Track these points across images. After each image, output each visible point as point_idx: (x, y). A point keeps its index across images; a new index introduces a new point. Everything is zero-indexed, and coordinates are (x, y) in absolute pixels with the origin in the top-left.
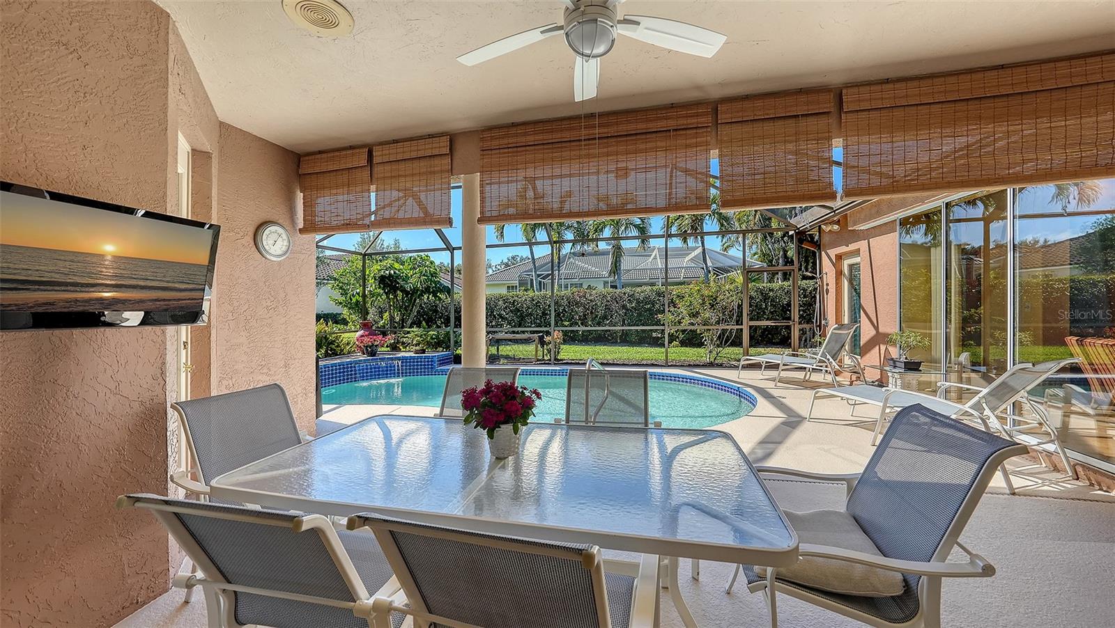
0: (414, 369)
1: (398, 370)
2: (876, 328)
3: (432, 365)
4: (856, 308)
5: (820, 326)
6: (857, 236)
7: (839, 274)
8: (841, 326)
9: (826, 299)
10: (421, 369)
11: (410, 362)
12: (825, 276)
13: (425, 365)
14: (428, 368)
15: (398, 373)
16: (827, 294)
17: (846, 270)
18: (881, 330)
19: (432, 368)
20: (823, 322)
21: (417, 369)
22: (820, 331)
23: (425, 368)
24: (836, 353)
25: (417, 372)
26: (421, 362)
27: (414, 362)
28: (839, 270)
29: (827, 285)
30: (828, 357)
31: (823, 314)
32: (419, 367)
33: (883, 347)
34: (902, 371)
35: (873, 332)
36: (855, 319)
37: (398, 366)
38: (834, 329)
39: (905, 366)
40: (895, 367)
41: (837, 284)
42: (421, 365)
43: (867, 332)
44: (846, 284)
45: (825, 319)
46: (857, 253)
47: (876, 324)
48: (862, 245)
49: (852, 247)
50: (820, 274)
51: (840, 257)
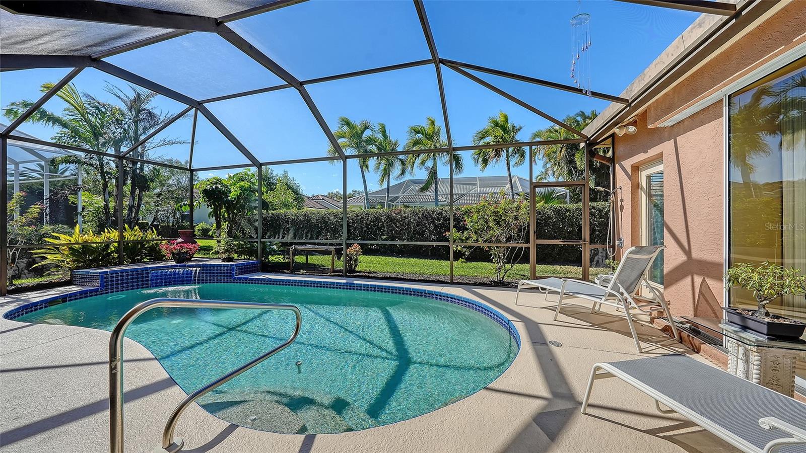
0: (214, 276)
1: (195, 277)
2: (688, 253)
3: (230, 273)
4: (658, 227)
5: (613, 247)
6: (659, 136)
7: (636, 187)
8: (640, 250)
9: (620, 217)
10: (221, 276)
11: (210, 270)
12: (619, 191)
13: (224, 273)
14: (227, 276)
15: (195, 280)
16: (622, 211)
17: (644, 183)
18: (695, 255)
19: (230, 276)
20: (617, 243)
21: (217, 276)
22: (613, 253)
23: (224, 276)
24: (632, 284)
25: (217, 280)
26: (221, 270)
27: (214, 270)
28: (636, 184)
29: (622, 200)
30: (622, 290)
31: (616, 234)
32: (219, 275)
33: (698, 280)
34: (763, 339)
35: (682, 258)
36: (656, 241)
37: (195, 273)
38: (631, 253)
39: (768, 329)
40: (745, 328)
41: (633, 199)
42: (221, 273)
43: (673, 257)
44: (644, 198)
45: (620, 239)
46: (659, 158)
47: (687, 247)
48: (667, 147)
49: (652, 152)
50: (614, 188)
51: (636, 168)
